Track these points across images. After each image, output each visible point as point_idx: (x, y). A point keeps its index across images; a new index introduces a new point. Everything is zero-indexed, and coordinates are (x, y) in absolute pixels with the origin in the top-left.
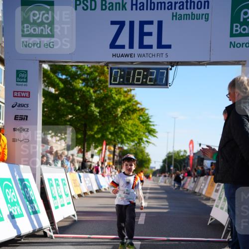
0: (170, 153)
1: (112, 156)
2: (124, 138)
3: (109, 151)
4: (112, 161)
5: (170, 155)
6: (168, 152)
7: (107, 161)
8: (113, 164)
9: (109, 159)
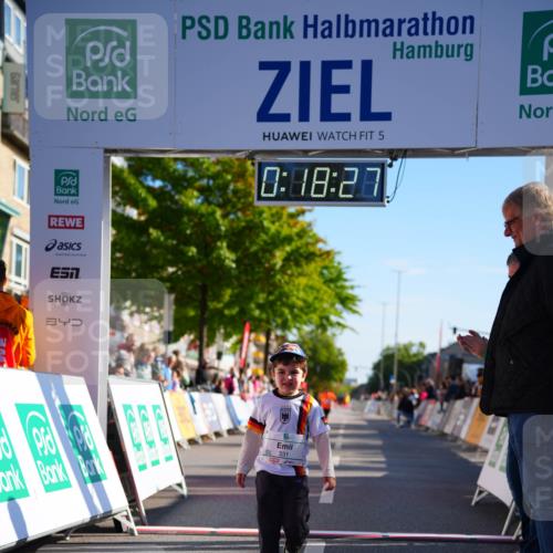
0: (388, 349)
1: (262, 355)
2: (289, 317)
3: (257, 345)
4: (262, 365)
5: (390, 352)
6: (385, 347)
7: (252, 366)
8: (265, 373)
9: (256, 362)
